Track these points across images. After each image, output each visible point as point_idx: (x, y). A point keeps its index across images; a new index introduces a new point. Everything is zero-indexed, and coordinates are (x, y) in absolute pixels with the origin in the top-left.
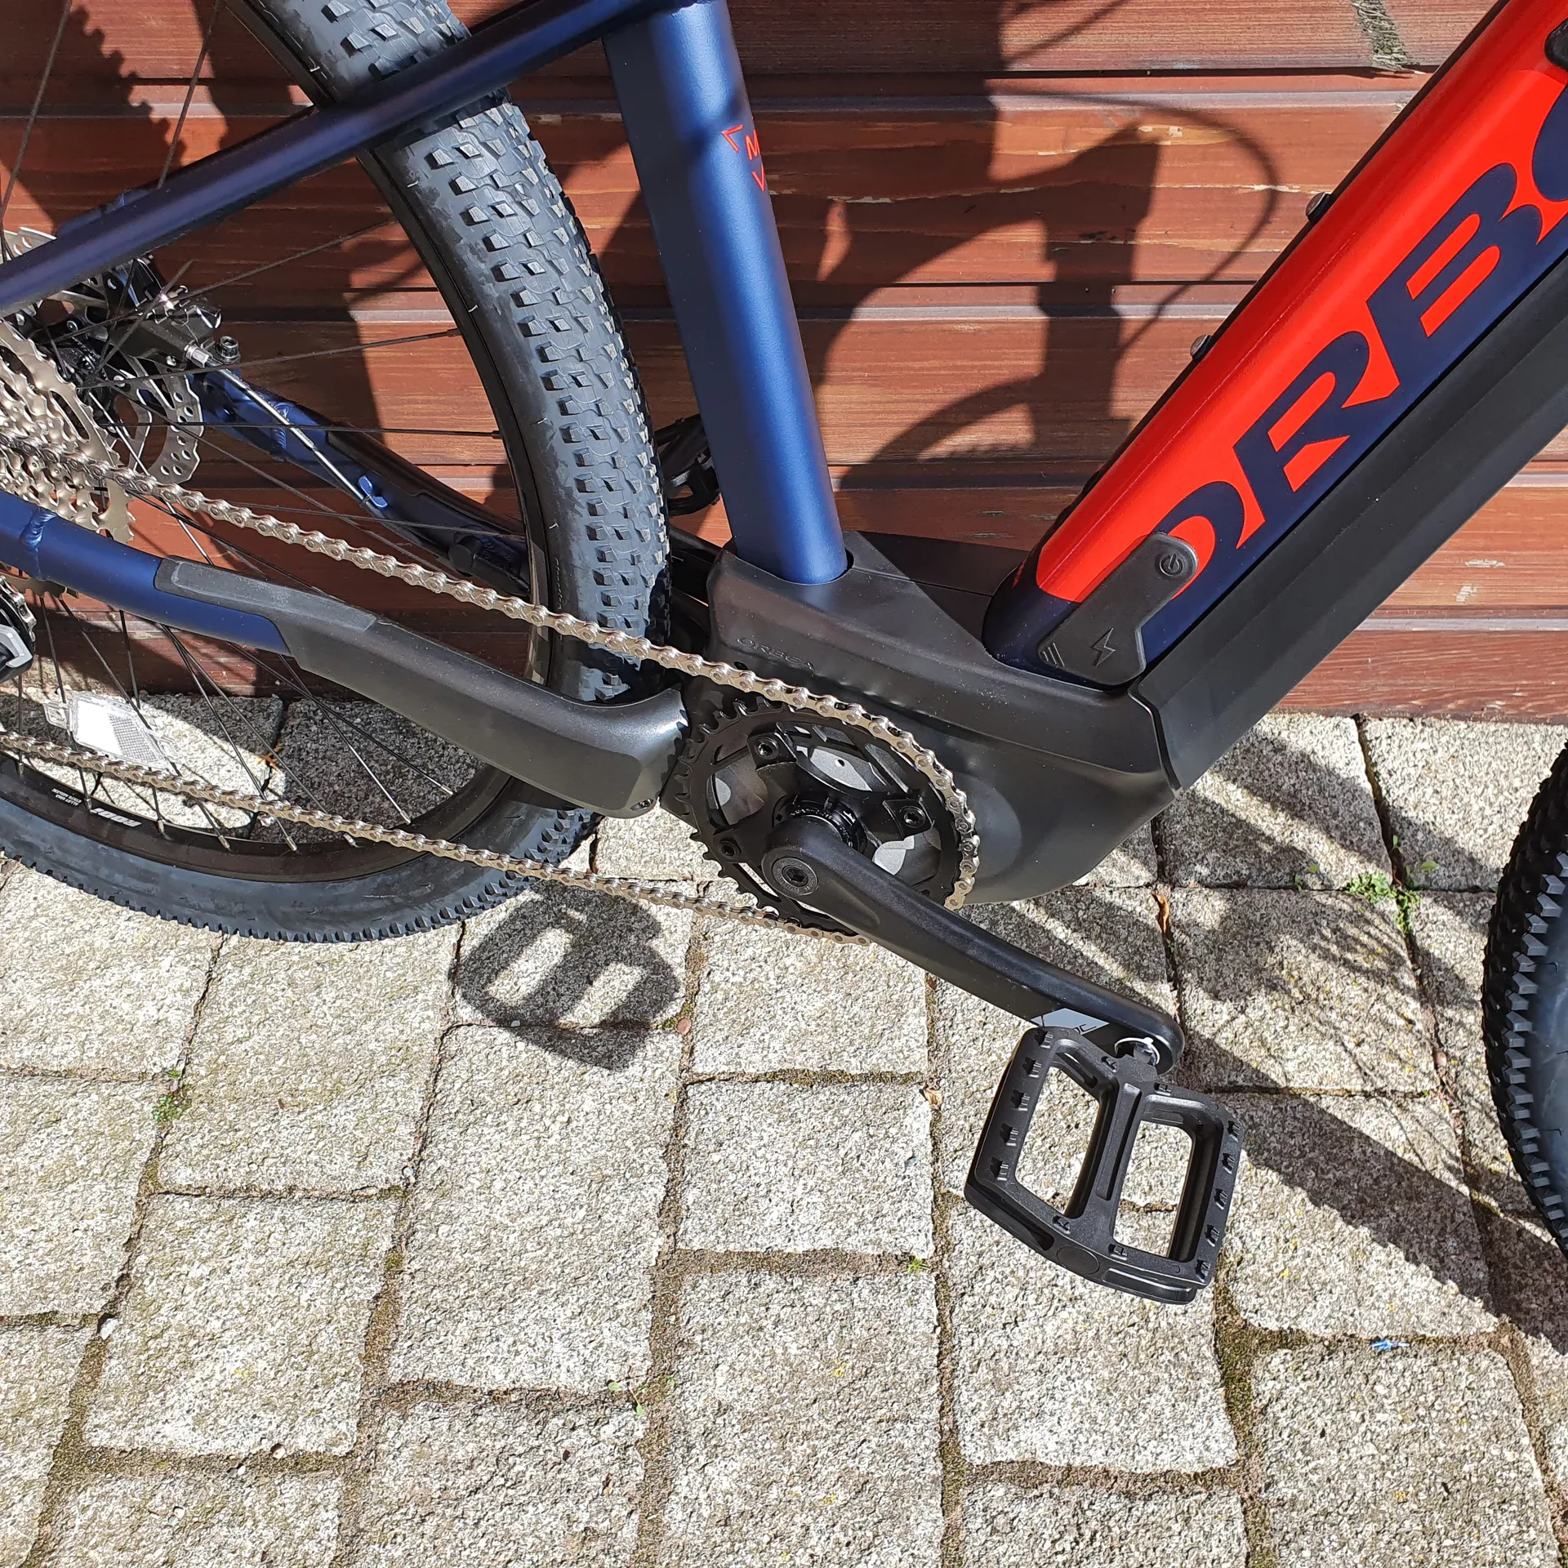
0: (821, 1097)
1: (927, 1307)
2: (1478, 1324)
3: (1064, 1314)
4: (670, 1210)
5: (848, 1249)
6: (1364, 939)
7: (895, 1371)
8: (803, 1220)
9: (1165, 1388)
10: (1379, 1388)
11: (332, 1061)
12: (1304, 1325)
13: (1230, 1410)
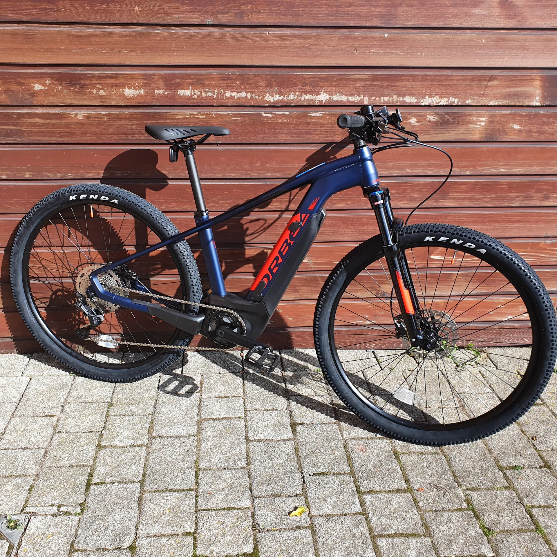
0: (225, 399)
1: (243, 423)
2: (333, 421)
3: (265, 422)
4: (199, 414)
5: (230, 417)
6: (316, 377)
7: (238, 430)
8: (222, 414)
9: (282, 430)
10: (316, 428)
11: (138, 399)
12: (305, 422)
13: (292, 432)
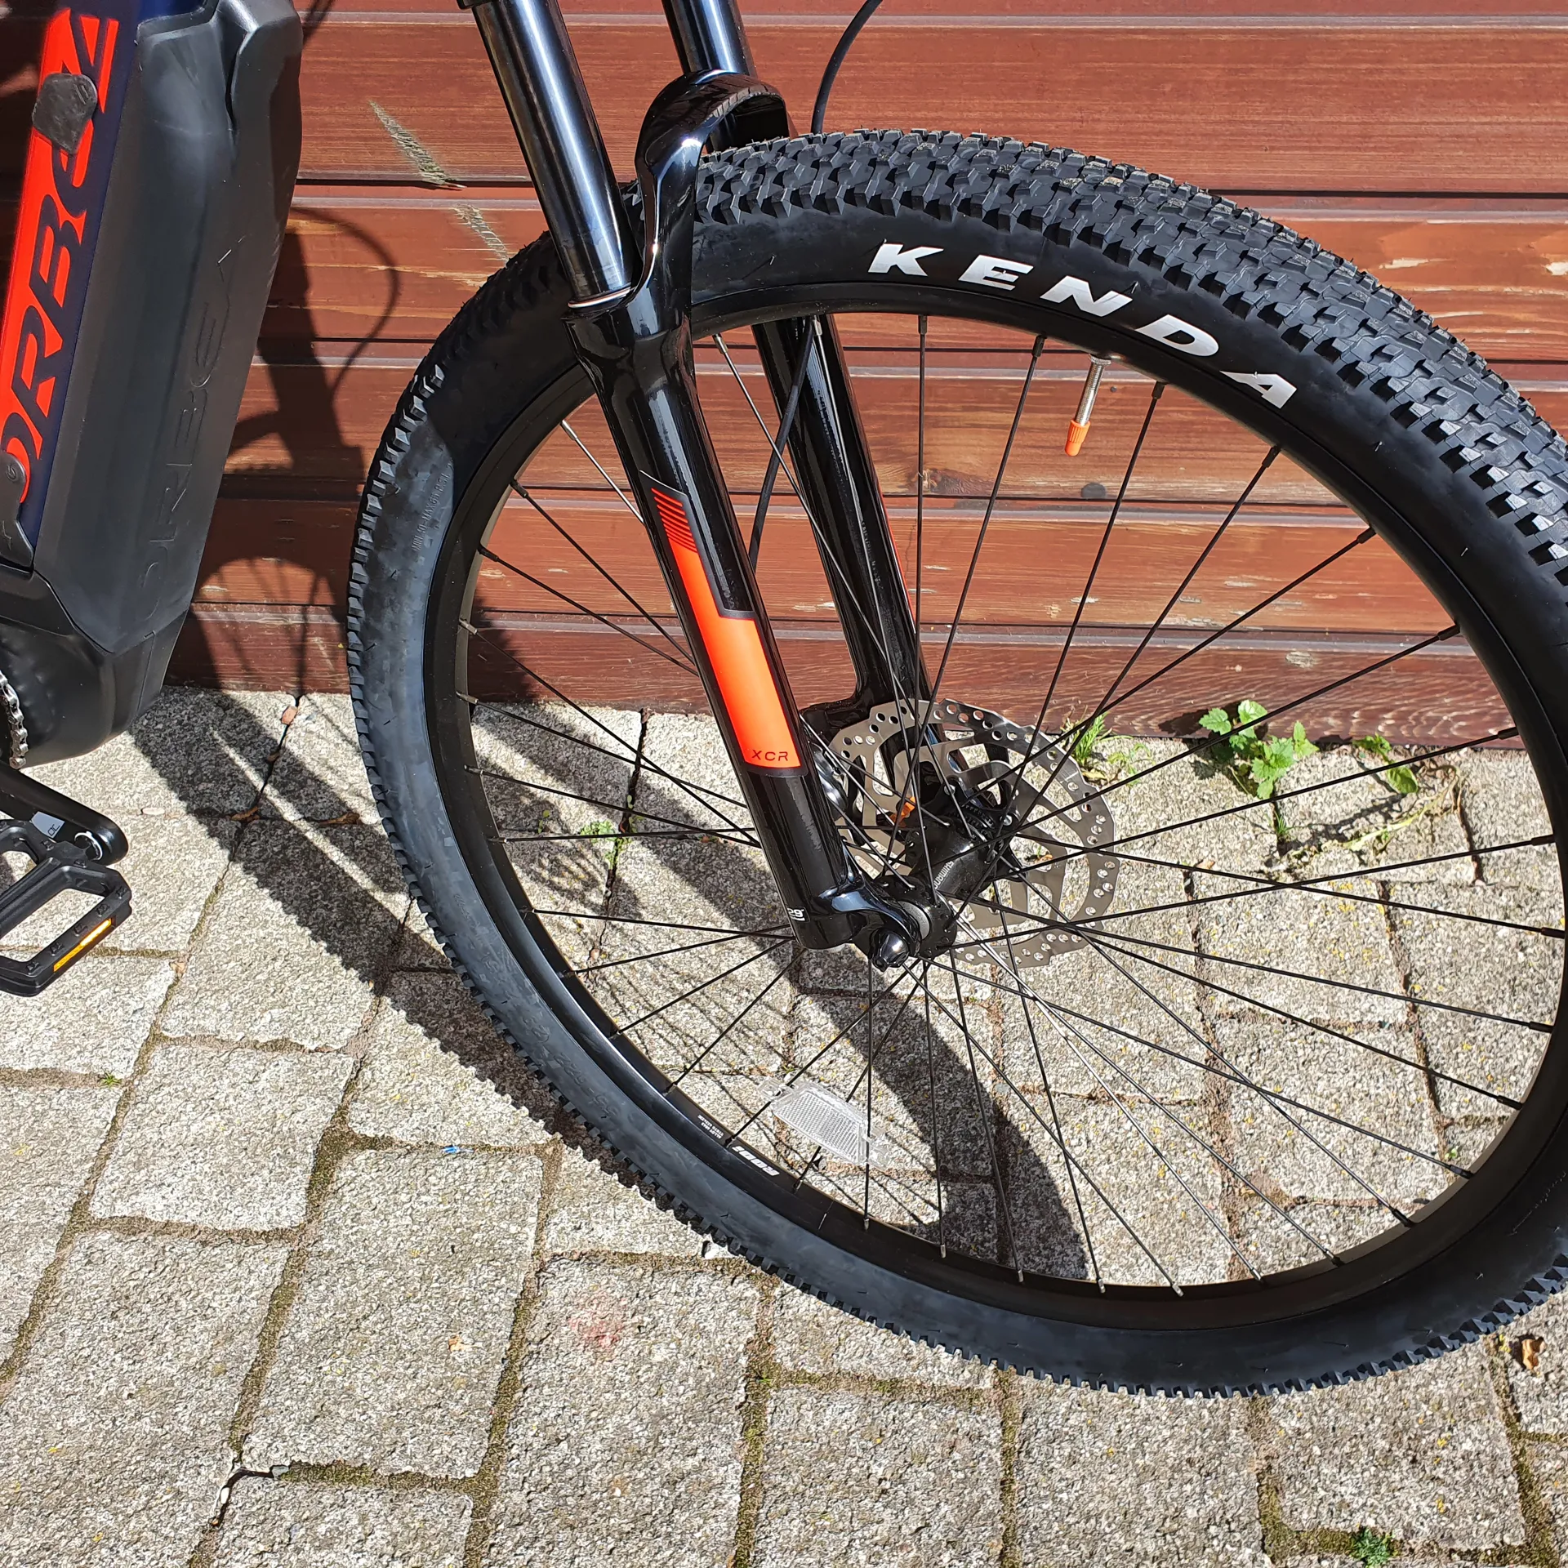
0: (90, 965)
1: (108, 1111)
2: (532, 1137)
3: (209, 1119)
5: (64, 1069)
6: (574, 868)
7: (64, 1153)
8: (35, 1047)
9: (265, 1172)
10: (433, 1179)
12: (396, 1134)
13: (309, 1191)
